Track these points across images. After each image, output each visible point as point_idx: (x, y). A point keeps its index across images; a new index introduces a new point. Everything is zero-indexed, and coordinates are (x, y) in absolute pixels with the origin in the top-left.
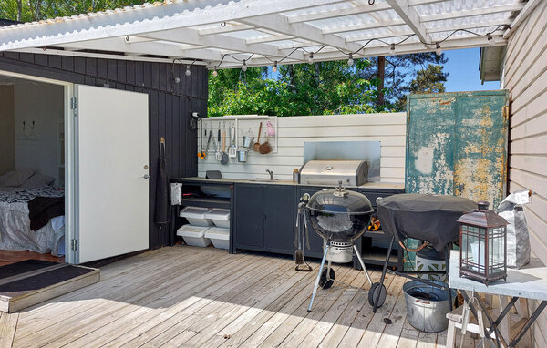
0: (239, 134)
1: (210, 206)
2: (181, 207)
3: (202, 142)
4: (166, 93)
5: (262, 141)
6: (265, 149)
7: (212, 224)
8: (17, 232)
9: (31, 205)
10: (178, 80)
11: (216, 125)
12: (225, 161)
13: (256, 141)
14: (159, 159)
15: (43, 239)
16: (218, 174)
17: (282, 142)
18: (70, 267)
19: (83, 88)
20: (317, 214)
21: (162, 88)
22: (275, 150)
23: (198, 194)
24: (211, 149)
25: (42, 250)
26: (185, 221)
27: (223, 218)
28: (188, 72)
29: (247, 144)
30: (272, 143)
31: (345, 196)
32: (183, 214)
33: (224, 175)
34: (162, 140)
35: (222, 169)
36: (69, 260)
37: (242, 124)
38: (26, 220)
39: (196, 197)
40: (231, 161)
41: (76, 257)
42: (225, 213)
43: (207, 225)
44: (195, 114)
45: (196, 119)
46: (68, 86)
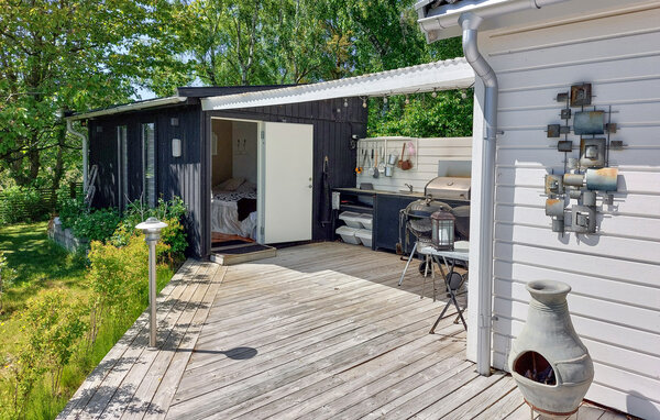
0: (387, 153)
1: (361, 212)
2: (340, 212)
3: (360, 159)
4: (330, 121)
5: (405, 159)
6: (407, 166)
7: (362, 227)
8: (230, 222)
9: (239, 204)
10: (339, 110)
11: (370, 145)
12: (376, 176)
13: (400, 158)
14: (323, 174)
15: (245, 227)
16: (370, 186)
17: (421, 160)
18: (259, 245)
19: (268, 124)
20: (410, 218)
21: (327, 118)
22: (415, 167)
23: (353, 201)
24: (366, 165)
25: (245, 235)
26: (343, 223)
27: (368, 222)
28: (346, 104)
29: (392, 162)
30: (413, 161)
31: (428, 205)
32: (341, 217)
33: (376, 188)
34: (326, 159)
35: (374, 182)
36: (259, 242)
37: (390, 144)
38: (236, 213)
39: (350, 204)
40: (381, 176)
41: (263, 239)
42: (369, 218)
43: (359, 227)
44: (354, 137)
45: (356, 140)
46: (260, 123)
